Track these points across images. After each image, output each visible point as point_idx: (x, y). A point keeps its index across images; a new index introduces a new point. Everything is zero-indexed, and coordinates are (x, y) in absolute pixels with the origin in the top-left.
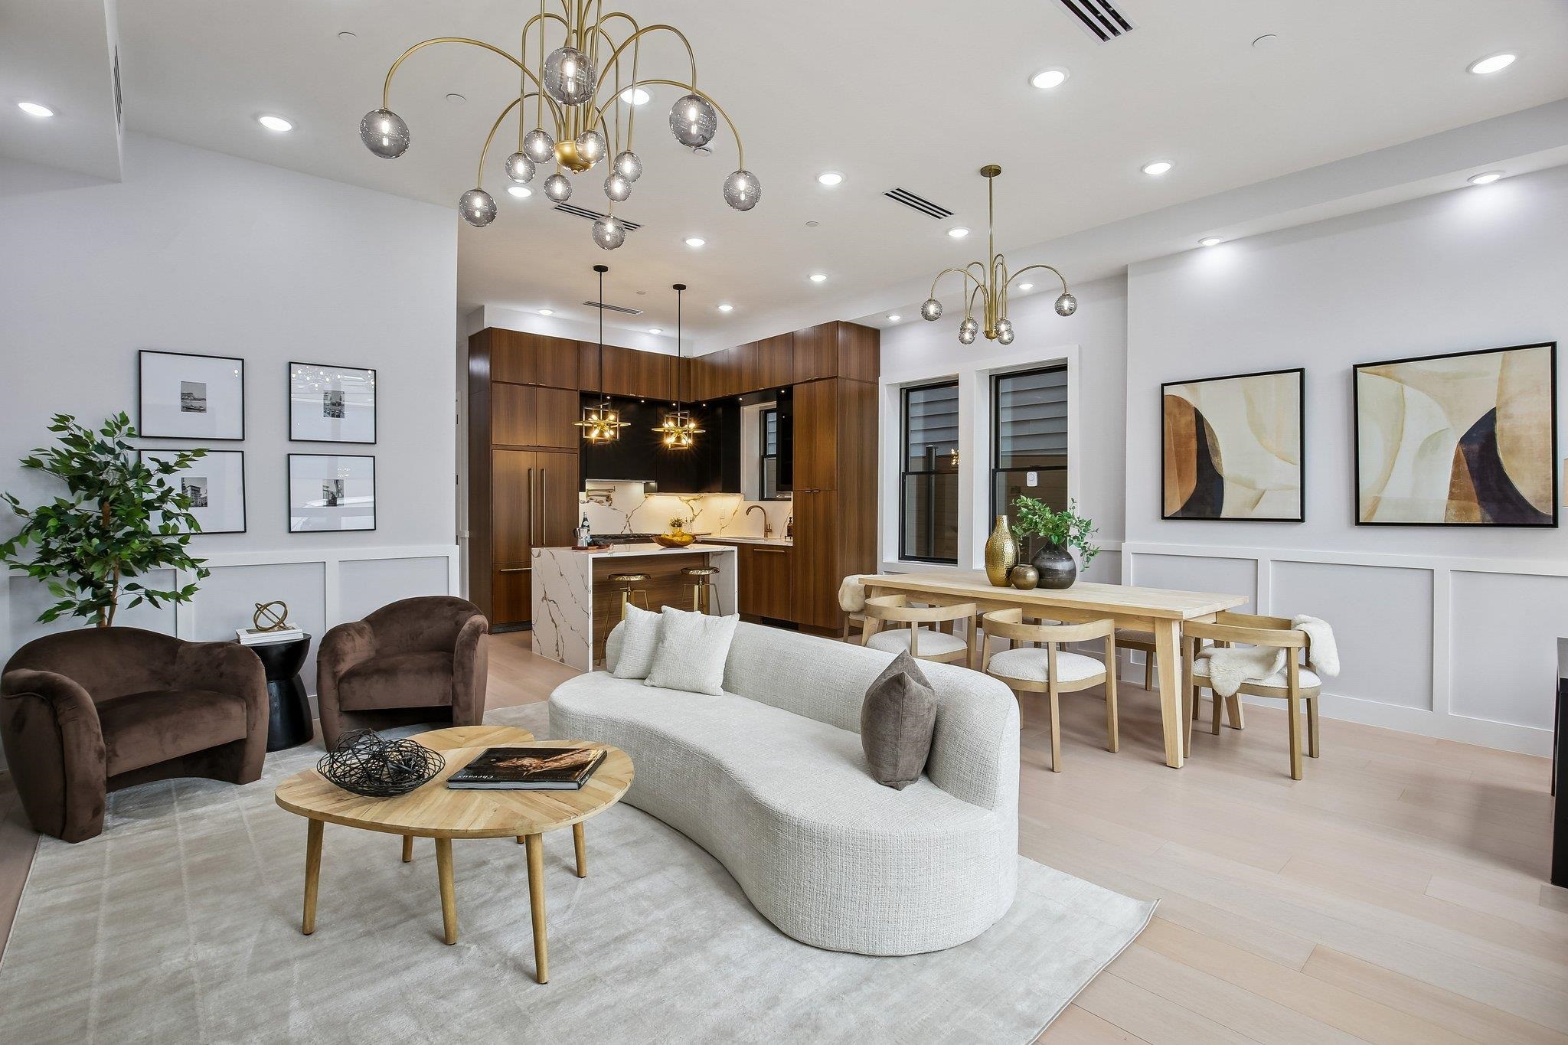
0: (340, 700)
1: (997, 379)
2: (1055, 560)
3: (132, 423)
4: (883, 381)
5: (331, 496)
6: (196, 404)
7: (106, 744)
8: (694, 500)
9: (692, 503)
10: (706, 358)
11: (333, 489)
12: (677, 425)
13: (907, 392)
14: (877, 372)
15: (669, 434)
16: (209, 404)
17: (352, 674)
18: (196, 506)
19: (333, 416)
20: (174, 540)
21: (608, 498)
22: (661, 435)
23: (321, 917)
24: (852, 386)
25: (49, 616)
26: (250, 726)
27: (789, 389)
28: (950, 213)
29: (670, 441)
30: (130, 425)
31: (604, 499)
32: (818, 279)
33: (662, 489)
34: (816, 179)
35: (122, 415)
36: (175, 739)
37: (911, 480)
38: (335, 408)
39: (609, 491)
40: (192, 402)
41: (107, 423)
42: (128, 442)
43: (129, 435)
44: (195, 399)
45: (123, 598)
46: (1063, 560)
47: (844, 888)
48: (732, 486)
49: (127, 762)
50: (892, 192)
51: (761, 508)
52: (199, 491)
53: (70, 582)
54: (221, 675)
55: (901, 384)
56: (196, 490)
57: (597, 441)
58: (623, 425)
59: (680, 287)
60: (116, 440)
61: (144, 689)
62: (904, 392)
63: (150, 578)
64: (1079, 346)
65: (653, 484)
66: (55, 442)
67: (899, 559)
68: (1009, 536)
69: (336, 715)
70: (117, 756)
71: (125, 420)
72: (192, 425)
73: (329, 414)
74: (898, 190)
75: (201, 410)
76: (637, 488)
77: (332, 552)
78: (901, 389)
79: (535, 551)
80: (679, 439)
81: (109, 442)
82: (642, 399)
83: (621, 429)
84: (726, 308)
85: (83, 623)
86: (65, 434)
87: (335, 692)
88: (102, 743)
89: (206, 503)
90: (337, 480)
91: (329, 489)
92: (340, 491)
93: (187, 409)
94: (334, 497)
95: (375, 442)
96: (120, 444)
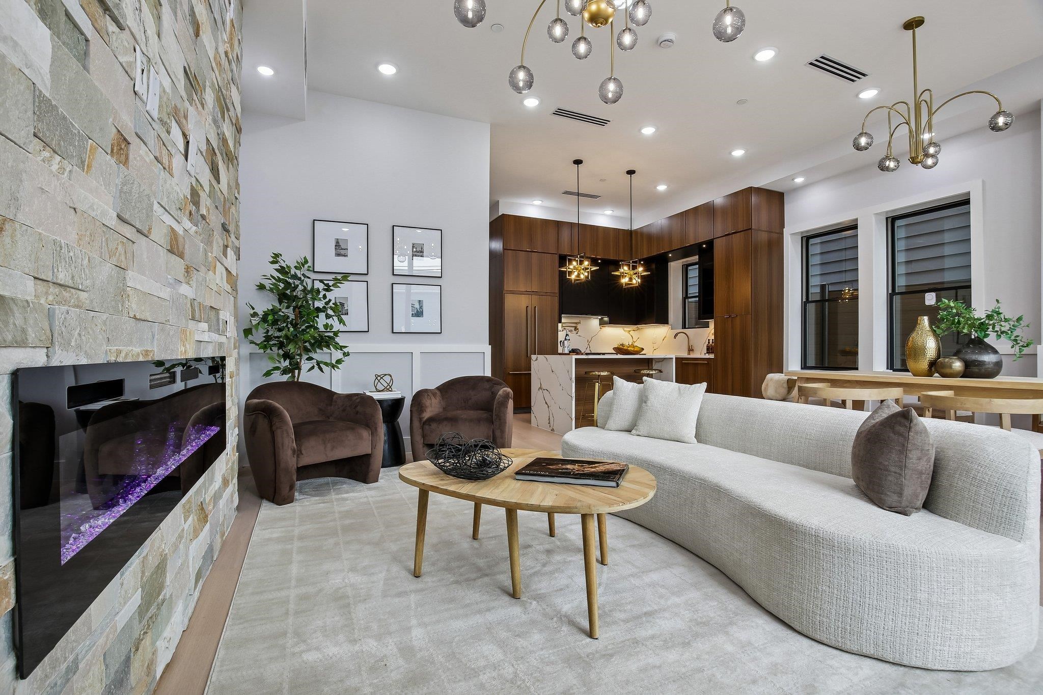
0: (424, 436)
1: (892, 221)
2: (980, 353)
3: (310, 264)
4: (787, 232)
6: (343, 252)
7: (297, 446)
8: (634, 330)
9: (632, 333)
10: (645, 230)
11: (417, 306)
12: (630, 269)
13: (807, 239)
14: (782, 225)
15: (624, 277)
16: (349, 252)
17: (431, 420)
18: (343, 314)
20: (331, 334)
21: (576, 329)
22: (618, 277)
23: (425, 567)
24: (763, 237)
25: (268, 374)
26: (373, 447)
27: (710, 243)
28: (864, 75)
29: (624, 281)
30: (309, 264)
31: (573, 329)
32: (738, 153)
33: (614, 321)
34: (753, 58)
35: (305, 258)
36: (333, 448)
37: (811, 308)
38: (419, 254)
39: (576, 323)
40: (340, 249)
42: (308, 274)
43: (308, 270)
44: (342, 249)
45: (305, 365)
46: (989, 353)
47: (868, 596)
48: (663, 319)
49: (307, 460)
50: (817, 60)
51: (685, 334)
52: (344, 306)
53: (278, 355)
54: (357, 413)
55: (802, 233)
56: (342, 305)
57: (575, 280)
58: (594, 268)
59: (631, 172)
60: (302, 273)
61: (316, 419)
62: (804, 239)
63: (320, 355)
64: (983, 182)
65: (606, 319)
66: (271, 270)
67: (802, 368)
68: (930, 333)
69: (421, 446)
70: (303, 454)
71: (306, 262)
72: (341, 265)
73: (415, 255)
74: (822, 57)
75: (345, 256)
76: (594, 322)
77: (417, 347)
78: (802, 238)
79: (534, 357)
80: (631, 279)
81: (299, 273)
82: (599, 259)
83: (592, 272)
84: (662, 188)
85: (285, 378)
86: (277, 266)
87: (420, 430)
88: (294, 444)
89: (348, 313)
90: (420, 301)
91: (415, 306)
92: (421, 307)
93: (338, 255)
94: (417, 311)
95: (441, 277)
96: (303, 275)
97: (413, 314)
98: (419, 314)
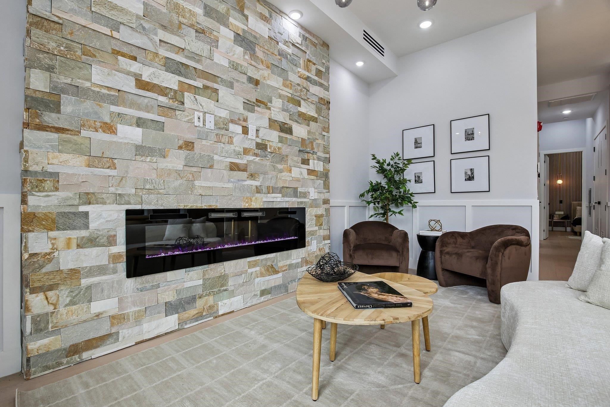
0: (442, 263)
3: (400, 156)
5: (468, 176)
6: (419, 145)
7: (353, 253)
11: (469, 173)
16: (423, 145)
17: (448, 253)
18: (419, 183)
19: (469, 140)
20: (408, 195)
25: (369, 217)
35: (397, 153)
38: (470, 136)
40: (417, 144)
41: (392, 156)
43: (399, 159)
44: (418, 144)
52: (420, 178)
53: (378, 207)
56: (419, 177)
60: (395, 162)
66: (374, 163)
71: (398, 155)
72: (418, 153)
73: (467, 139)
75: (420, 147)
77: (469, 201)
86: (375, 161)
87: (440, 259)
88: (351, 252)
89: (422, 182)
90: (471, 169)
91: (467, 173)
92: (472, 174)
93: (416, 147)
94: (470, 177)
95: (489, 149)
96: (395, 163)
97: (466, 179)
98: (470, 178)
